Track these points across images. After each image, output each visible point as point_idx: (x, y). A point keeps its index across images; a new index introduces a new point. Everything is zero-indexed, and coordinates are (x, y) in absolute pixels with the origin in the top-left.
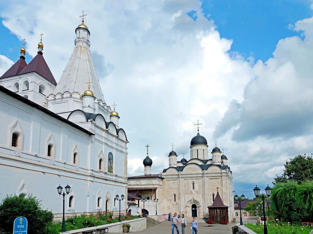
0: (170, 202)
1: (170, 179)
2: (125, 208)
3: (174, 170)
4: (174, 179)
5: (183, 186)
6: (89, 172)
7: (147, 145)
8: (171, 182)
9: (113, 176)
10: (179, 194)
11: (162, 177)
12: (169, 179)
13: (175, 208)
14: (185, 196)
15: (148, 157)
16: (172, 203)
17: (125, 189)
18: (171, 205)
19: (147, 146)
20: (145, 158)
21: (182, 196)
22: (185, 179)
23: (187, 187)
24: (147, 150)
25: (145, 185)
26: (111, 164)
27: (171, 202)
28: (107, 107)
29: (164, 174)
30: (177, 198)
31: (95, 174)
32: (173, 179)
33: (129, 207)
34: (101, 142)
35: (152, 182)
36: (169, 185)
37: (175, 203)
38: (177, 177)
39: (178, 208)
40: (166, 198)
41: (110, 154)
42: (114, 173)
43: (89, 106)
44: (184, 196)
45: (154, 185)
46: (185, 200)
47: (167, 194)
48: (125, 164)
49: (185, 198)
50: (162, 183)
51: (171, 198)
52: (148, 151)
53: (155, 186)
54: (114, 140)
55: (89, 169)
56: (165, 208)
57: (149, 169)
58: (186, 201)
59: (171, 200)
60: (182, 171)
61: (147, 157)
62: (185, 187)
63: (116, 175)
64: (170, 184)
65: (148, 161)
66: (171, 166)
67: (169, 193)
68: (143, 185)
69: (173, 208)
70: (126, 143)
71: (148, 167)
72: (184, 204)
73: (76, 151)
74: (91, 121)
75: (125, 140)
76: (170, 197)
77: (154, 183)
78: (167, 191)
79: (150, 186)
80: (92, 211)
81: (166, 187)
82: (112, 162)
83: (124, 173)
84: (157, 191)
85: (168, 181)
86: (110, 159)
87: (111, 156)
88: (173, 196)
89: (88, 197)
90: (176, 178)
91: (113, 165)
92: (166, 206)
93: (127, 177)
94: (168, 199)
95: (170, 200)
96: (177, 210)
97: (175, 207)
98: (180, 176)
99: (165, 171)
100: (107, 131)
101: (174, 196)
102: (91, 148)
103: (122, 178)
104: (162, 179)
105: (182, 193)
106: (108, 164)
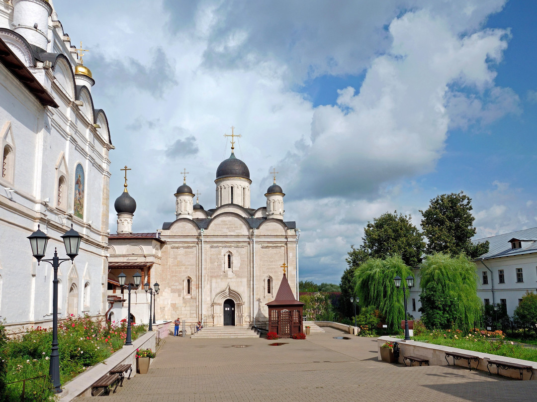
0: (177, 295)
1: (180, 245)
3: (190, 226)
4: (189, 245)
5: (208, 260)
7: (126, 167)
8: (182, 251)
9: (83, 225)
10: (200, 278)
11: (163, 239)
12: (177, 245)
13: (188, 308)
14: (211, 283)
15: (127, 193)
16: (181, 298)
17: (104, 262)
18: (179, 301)
19: (126, 170)
20: (120, 195)
21: (206, 282)
22: (212, 247)
23: (216, 263)
24: (125, 178)
25: (124, 256)
27: (179, 296)
29: (167, 232)
30: (193, 287)
32: (186, 245)
35: (142, 249)
36: (175, 258)
37: (189, 296)
38: (197, 240)
39: (195, 308)
40: (169, 287)
42: (85, 220)
44: (209, 282)
45: (145, 257)
46: (211, 291)
47: (172, 276)
49: (211, 286)
50: (162, 252)
51: (181, 287)
52: (126, 180)
53: (149, 259)
56: (166, 309)
57: (129, 220)
58: (213, 292)
59: (179, 292)
60: (206, 229)
61: (124, 193)
62: (211, 263)
64: (179, 255)
65: (127, 202)
66: (181, 217)
67: (175, 276)
68: (120, 256)
69: (183, 309)
71: (126, 217)
72: (209, 299)
76: (177, 284)
77: (145, 253)
78: (173, 272)
79: (136, 258)
81: (170, 261)
83: (103, 222)
84: (152, 270)
85: (175, 250)
88: (186, 283)
90: (194, 242)
92: (169, 303)
94: (173, 287)
95: (178, 289)
96: (192, 312)
97: (188, 304)
98: (203, 239)
99: (167, 226)
101: (187, 281)
103: (98, 233)
104: (162, 243)
105: (205, 276)
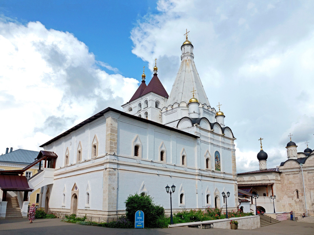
0: (291, 199)
1: (290, 173)
2: (237, 205)
3: (294, 163)
4: (295, 173)
5: (307, 180)
6: (197, 171)
7: (261, 138)
8: (291, 176)
9: (221, 173)
10: (303, 190)
11: (280, 171)
12: (288, 173)
13: (299, 206)
14: (310, 192)
15: (262, 150)
16: (294, 201)
17: (235, 186)
18: (293, 202)
19: (261, 140)
20: (259, 152)
21: (307, 192)
22: (308, 173)
23: (312, 182)
24: (261, 143)
25: (260, 181)
26: (218, 162)
27: (293, 199)
28: (212, 109)
29: (282, 167)
30: (300, 195)
31: (203, 172)
32: (293, 173)
33: (240, 204)
34: (207, 143)
35: (267, 177)
36: (288, 180)
37: (298, 200)
38: (299, 170)
39: (302, 206)
40: (287, 195)
41: (217, 152)
42: (222, 171)
43: (194, 112)
44: (309, 192)
45: (270, 180)
46: (311, 197)
47: (288, 189)
48: (233, 161)
49: (310, 194)
50: (281, 177)
51: (293, 195)
52: (261, 144)
53: (272, 182)
54: (220, 139)
55: (197, 168)
56: (286, 206)
57: (264, 163)
58: (312, 197)
59: (292, 197)
60: (304, 163)
61: (261, 151)
62: (309, 182)
63: (224, 173)
64: (290, 178)
65: (262, 155)
66: (290, 158)
67: (289, 189)
68: (258, 181)
69: (295, 206)
70: (233, 140)
71: (263, 162)
72: (310, 201)
73: (184, 154)
74: (196, 126)
75: (231, 137)
76: (290, 193)
77: (270, 179)
78: (287, 187)
79: (265, 181)
80: (201, 207)
81: (286, 182)
82: (220, 160)
83: (233, 170)
84: (274, 187)
85: (288, 176)
86: (217, 158)
87: (218, 154)
88: (295, 192)
89: (197, 194)
90: (297, 171)
91: (220, 163)
92: (288, 203)
93: (236, 173)
94: (288, 195)
95: (292, 196)
96: (301, 208)
97: (298, 204)
98: (302, 169)
99: (282, 164)
100: (212, 131)
101: (296, 192)
102: (198, 149)
103: (231, 175)
104: (280, 173)
105: (305, 189)
106: (215, 163)
